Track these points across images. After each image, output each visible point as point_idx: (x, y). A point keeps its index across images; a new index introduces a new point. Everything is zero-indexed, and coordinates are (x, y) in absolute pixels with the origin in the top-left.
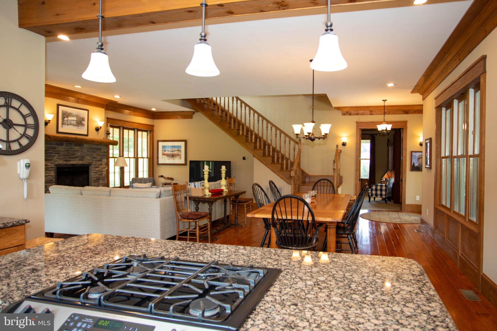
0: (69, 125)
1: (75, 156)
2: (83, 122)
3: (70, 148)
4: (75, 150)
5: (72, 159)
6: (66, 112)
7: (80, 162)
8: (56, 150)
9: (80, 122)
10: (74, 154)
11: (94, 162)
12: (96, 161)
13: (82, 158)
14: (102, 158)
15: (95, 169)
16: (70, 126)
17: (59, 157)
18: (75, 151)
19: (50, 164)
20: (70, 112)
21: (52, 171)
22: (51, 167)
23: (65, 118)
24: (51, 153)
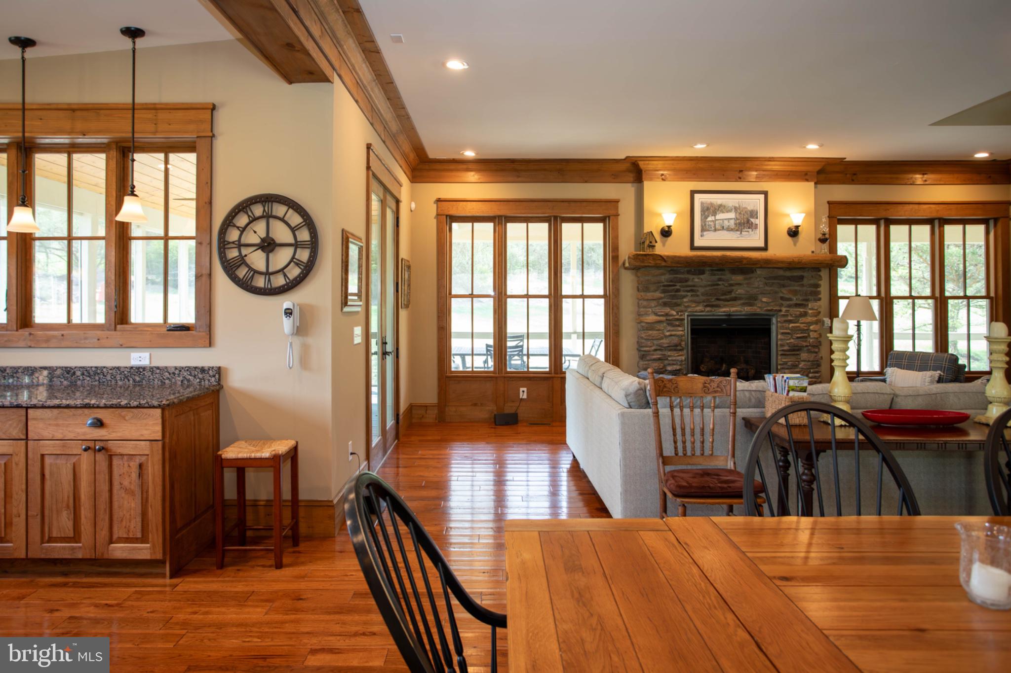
0: (719, 230)
1: (733, 295)
2: (752, 220)
3: (720, 280)
4: (732, 282)
5: (726, 303)
6: (711, 204)
7: (747, 309)
8: (689, 283)
9: (745, 223)
10: (730, 292)
11: (784, 309)
12: (789, 306)
13: (751, 299)
14: (807, 300)
15: (786, 325)
16: (720, 232)
17: (695, 298)
18: (731, 285)
19: (675, 313)
20: (719, 202)
21: (679, 326)
22: (677, 320)
23: (709, 216)
24: (678, 291)
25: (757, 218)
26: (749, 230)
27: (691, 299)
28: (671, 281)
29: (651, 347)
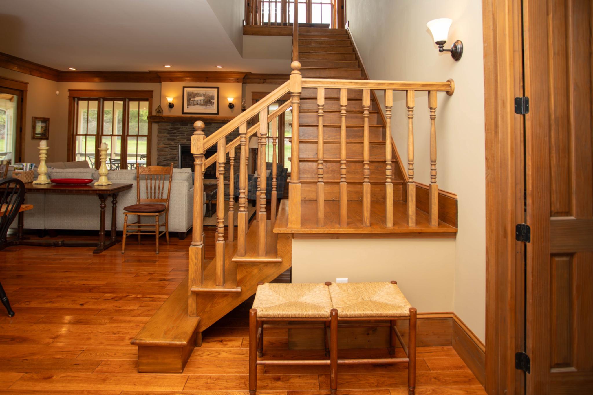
0: (196, 105)
2: (212, 100)
6: (193, 93)
8: (181, 130)
9: (208, 101)
17: (183, 137)
19: (173, 143)
20: (196, 92)
21: (175, 149)
22: (174, 147)
23: (191, 98)
24: (175, 133)
25: (214, 99)
26: (210, 105)
27: (180, 136)
28: (172, 129)
29: (161, 159)
